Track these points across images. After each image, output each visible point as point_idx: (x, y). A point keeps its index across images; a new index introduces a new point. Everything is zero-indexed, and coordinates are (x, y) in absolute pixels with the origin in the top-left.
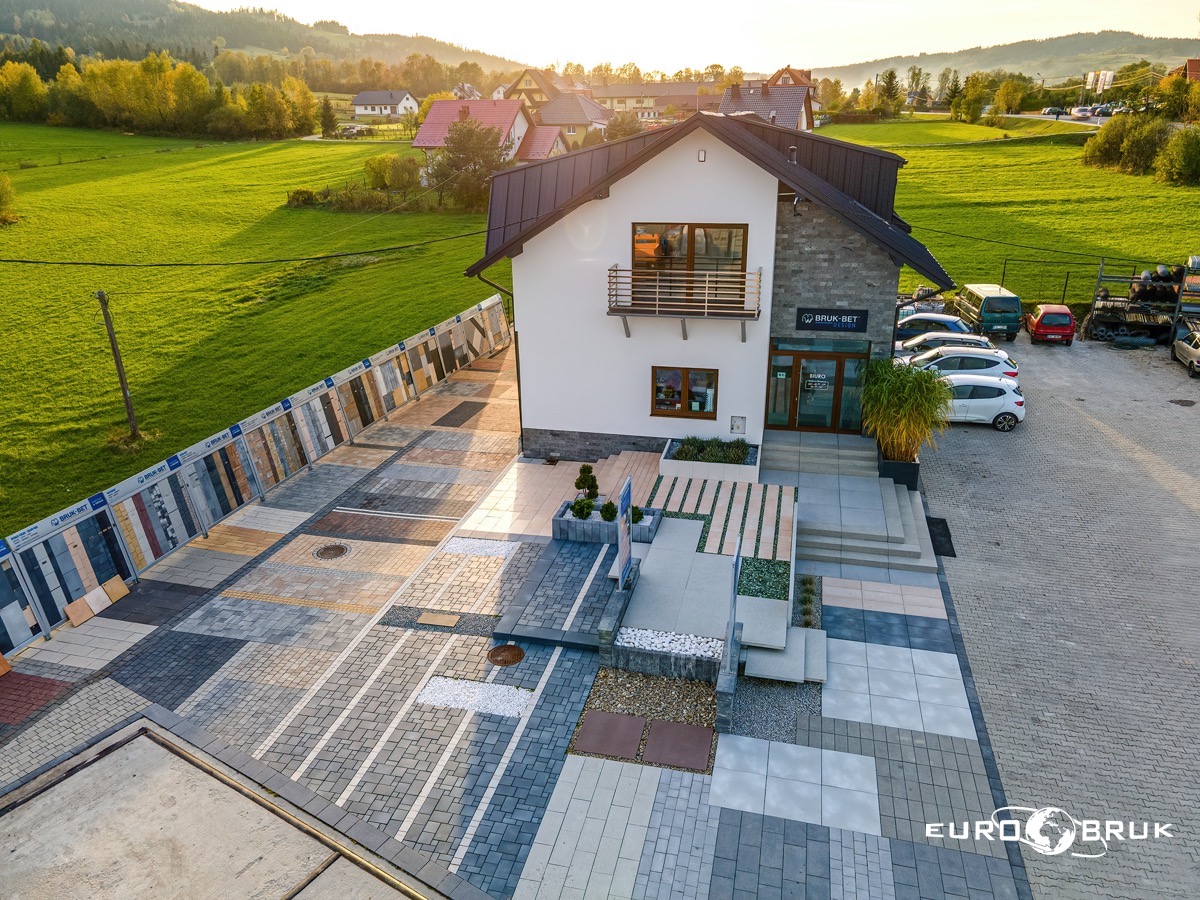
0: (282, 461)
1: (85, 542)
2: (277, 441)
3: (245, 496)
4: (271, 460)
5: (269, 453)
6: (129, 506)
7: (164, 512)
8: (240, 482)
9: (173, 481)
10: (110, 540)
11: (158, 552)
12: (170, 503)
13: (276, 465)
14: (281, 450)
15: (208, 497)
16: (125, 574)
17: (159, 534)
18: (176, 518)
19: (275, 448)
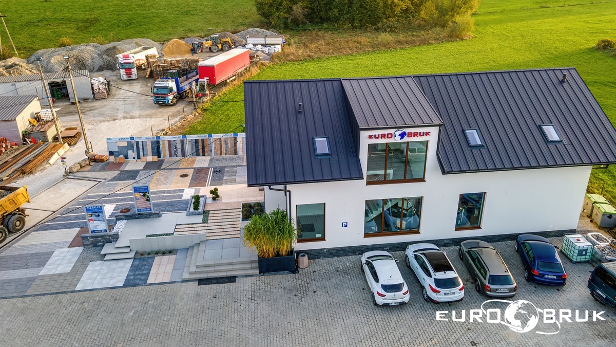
0: (226, 150)
1: (152, 145)
2: (226, 143)
3: (206, 154)
4: (221, 148)
5: (221, 146)
6: (166, 143)
7: (176, 148)
8: (206, 150)
9: (182, 142)
10: (158, 148)
11: (171, 156)
12: (179, 146)
13: (223, 150)
14: (227, 147)
15: (192, 149)
16: (159, 156)
17: (173, 152)
18: (179, 151)
19: (224, 145)
